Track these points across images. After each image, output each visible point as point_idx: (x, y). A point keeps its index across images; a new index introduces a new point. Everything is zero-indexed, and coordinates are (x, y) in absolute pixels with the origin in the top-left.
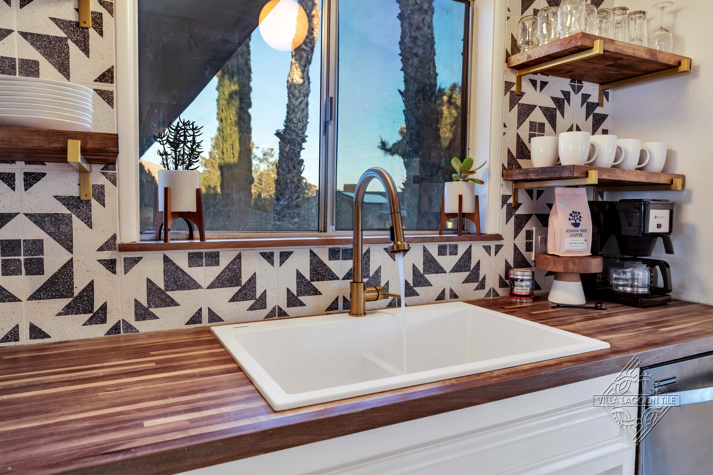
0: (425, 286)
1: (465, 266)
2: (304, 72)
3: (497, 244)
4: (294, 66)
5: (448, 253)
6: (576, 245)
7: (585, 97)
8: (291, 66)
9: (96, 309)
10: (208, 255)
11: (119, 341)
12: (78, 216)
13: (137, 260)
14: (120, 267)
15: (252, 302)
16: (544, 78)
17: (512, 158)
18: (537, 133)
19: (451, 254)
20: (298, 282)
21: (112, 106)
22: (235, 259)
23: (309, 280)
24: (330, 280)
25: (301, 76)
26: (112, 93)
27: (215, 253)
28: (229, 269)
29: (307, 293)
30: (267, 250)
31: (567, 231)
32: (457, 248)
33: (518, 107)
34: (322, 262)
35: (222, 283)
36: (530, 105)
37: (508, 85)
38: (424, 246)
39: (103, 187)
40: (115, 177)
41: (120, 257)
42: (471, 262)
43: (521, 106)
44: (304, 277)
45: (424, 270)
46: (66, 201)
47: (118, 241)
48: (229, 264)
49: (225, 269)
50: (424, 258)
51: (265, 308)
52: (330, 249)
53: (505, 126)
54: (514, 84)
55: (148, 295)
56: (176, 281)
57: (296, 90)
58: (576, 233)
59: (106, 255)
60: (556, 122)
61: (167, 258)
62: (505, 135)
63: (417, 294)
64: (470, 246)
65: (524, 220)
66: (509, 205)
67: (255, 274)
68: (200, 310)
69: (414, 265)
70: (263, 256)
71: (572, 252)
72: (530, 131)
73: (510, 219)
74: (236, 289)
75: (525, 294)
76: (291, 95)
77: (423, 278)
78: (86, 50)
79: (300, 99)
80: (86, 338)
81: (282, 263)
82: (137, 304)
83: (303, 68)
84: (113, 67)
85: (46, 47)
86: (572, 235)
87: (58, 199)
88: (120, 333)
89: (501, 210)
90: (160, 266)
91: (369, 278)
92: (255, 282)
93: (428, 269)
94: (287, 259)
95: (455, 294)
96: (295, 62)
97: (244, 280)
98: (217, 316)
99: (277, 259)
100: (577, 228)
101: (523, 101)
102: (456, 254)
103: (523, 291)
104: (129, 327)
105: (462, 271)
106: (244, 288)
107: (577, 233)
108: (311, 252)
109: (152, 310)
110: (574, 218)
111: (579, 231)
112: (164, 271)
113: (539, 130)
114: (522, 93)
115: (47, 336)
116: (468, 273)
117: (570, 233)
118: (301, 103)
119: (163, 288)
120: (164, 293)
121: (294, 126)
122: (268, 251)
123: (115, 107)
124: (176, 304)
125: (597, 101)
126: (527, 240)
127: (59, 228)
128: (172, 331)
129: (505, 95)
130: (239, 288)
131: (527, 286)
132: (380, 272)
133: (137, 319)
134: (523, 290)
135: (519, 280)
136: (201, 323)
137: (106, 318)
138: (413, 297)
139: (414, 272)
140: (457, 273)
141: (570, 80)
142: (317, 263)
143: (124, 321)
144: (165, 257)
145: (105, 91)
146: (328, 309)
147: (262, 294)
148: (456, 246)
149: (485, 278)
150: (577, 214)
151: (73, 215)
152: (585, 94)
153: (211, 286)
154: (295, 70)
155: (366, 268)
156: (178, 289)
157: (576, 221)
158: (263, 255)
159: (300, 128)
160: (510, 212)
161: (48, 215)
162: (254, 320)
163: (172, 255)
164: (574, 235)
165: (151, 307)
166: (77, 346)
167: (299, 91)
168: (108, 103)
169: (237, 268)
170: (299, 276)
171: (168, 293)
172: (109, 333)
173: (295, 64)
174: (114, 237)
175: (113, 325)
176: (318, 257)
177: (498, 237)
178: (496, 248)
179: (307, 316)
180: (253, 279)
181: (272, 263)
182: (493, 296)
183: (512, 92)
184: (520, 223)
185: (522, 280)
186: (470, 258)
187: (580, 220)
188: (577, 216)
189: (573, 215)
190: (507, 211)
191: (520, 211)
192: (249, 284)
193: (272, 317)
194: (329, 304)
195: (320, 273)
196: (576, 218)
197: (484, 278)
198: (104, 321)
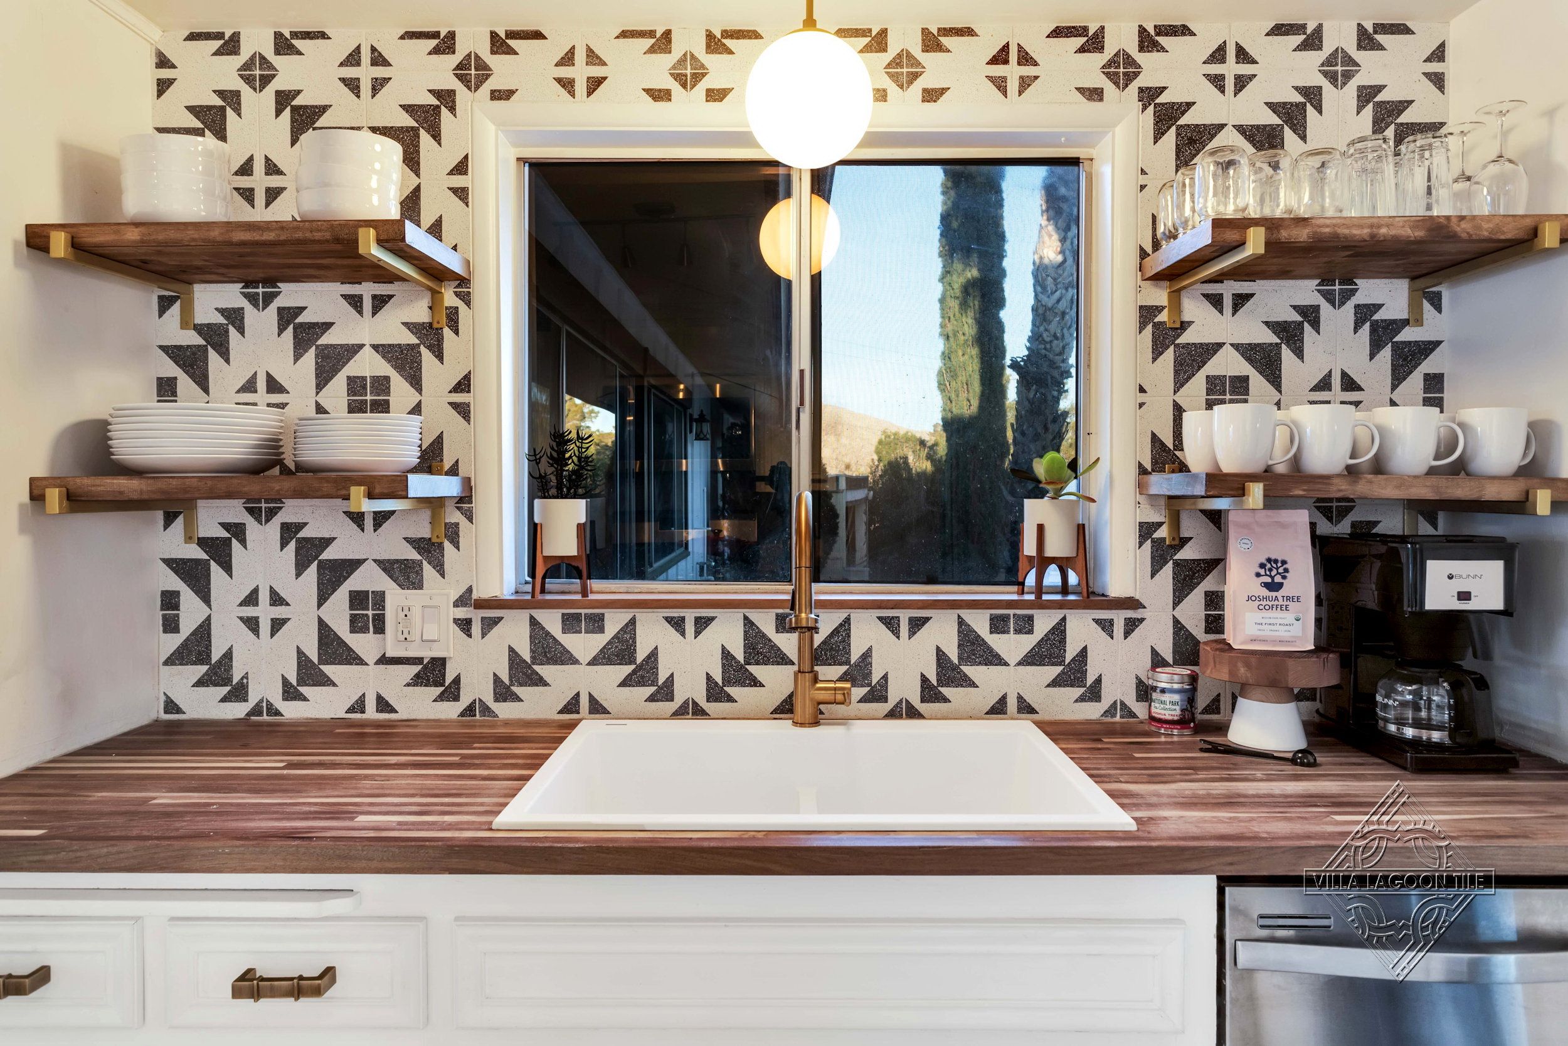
0: (962, 686)
1: (1051, 655)
2: (1065, 241)
3: (1129, 616)
4: (1043, 232)
5: (1012, 629)
6: (1272, 627)
7: (1364, 313)
8: (1040, 232)
9: (447, 683)
10: (590, 618)
11: (474, 727)
12: (429, 563)
13: (496, 621)
14: (476, 629)
15: (653, 689)
16: (1243, 287)
17: (1164, 451)
18: (1228, 397)
19: (1018, 631)
20: (723, 665)
21: (468, 421)
22: (627, 625)
23: (742, 662)
24: (778, 664)
25: (1059, 249)
26: (468, 405)
27: (598, 615)
28: (618, 638)
29: (740, 683)
30: (675, 613)
31: (1249, 598)
32: (1033, 621)
33: (1175, 352)
34: (764, 636)
35: (609, 658)
36: (1207, 344)
37: (1147, 314)
38: (959, 616)
39: (457, 525)
40: (471, 512)
41: (476, 616)
42: (1067, 649)
43: (1183, 347)
44: (734, 658)
45: (960, 658)
46: (416, 543)
47: (475, 596)
48: (618, 632)
49: (613, 638)
50: (959, 636)
51: (672, 700)
52: (777, 615)
53: (1142, 390)
54: (1164, 308)
55: (510, 669)
56: (545, 652)
57: (1049, 278)
58: (1273, 603)
59: (462, 613)
60: (1280, 371)
61: (535, 619)
62: (1144, 407)
63: (946, 700)
64: (1064, 619)
65: (1198, 571)
66: (1158, 544)
67: (656, 648)
68: (578, 694)
69: (938, 648)
70: (669, 622)
71: (1264, 641)
72: (1207, 395)
73: (1161, 568)
74: (629, 668)
75: (1170, 718)
76: (1039, 289)
77: (958, 673)
78: (440, 357)
79: (1058, 294)
80: (437, 718)
81: (697, 633)
82: (497, 679)
83: (1063, 234)
84: (470, 372)
85: (398, 359)
86: (1261, 607)
87: (408, 542)
88: (475, 715)
89: (1138, 551)
90: (525, 630)
91: (849, 664)
92: (656, 660)
93: (968, 657)
94: (706, 627)
95: (1030, 706)
96: (1047, 223)
97: (640, 656)
98: (601, 705)
99: (690, 627)
100: (1274, 594)
101: (1188, 337)
102: (1030, 632)
103: (1167, 712)
104: (486, 710)
105: (1044, 665)
106: (640, 667)
107: (1276, 603)
108: (746, 618)
109: (515, 689)
110: (1268, 573)
111: (1280, 599)
112: (531, 637)
113: (1234, 392)
114: (1182, 323)
115: (394, 711)
116: (1059, 669)
117: (1257, 603)
118: (1058, 301)
119: (529, 660)
120: (530, 667)
121: (1045, 349)
122: (676, 615)
123: (472, 423)
124: (546, 684)
125: (1404, 315)
126: (1210, 610)
127: (408, 577)
128: (540, 720)
129: (1140, 332)
130: (633, 667)
131: (1172, 703)
132: (871, 656)
133: (496, 700)
134: (1166, 709)
135: (1158, 691)
136: (578, 713)
137: (459, 694)
138: (937, 704)
139: (938, 660)
140: (1033, 668)
141: (1317, 281)
142: (756, 636)
143: (480, 700)
144: (532, 617)
145: (461, 403)
146: (775, 711)
147: (668, 678)
148: (1030, 618)
149: (1101, 681)
150: (1279, 565)
151: (424, 562)
152: (1365, 305)
153: (594, 662)
154: (1046, 238)
155: (844, 648)
156: (549, 664)
157: (1273, 578)
158: (669, 620)
159: (1057, 350)
160: (1161, 556)
161: (397, 561)
162: (656, 716)
163: (542, 616)
164: (1267, 607)
165: (514, 685)
166: (416, 726)
167: (1055, 279)
168: (464, 418)
169: (630, 638)
170: (726, 655)
171: (535, 667)
172: (462, 714)
173: (1046, 226)
174: (470, 590)
175: (468, 704)
176: (758, 628)
177: (1131, 603)
178: (1126, 625)
179: (739, 719)
180: (653, 655)
181: (683, 634)
182: (1121, 717)
183: (1157, 326)
184: (1188, 576)
185: (1163, 691)
186: (1063, 641)
187: (1284, 577)
188: (1277, 569)
189: (1269, 566)
190: (1152, 553)
191: (1187, 553)
192: (647, 663)
193: (683, 714)
194: (778, 704)
195: (761, 653)
196: (1274, 572)
197: (1099, 681)
198: (456, 698)
